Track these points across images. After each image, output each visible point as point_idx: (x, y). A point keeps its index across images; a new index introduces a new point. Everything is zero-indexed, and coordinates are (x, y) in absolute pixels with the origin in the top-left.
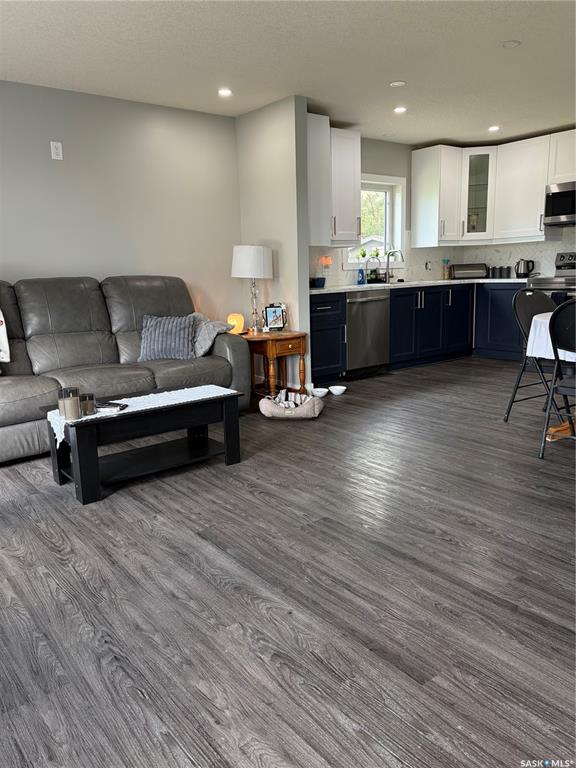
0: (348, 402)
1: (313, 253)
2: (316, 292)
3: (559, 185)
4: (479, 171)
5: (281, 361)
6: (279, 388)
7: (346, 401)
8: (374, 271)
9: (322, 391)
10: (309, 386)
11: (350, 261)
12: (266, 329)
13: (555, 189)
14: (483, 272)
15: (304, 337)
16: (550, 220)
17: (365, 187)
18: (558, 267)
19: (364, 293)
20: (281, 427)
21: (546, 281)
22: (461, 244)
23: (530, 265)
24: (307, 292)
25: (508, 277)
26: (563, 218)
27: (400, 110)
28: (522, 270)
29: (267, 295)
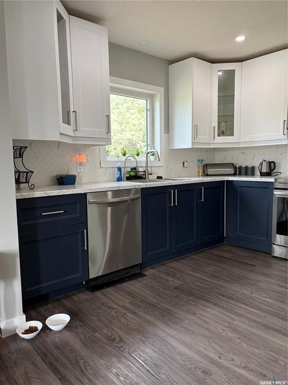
11: (108, 159)
14: (231, 171)
22: (213, 146)
25: (253, 174)
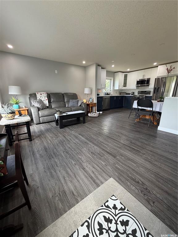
0: (103, 114)
1: (98, 90)
2: (98, 96)
3: (139, 80)
4: (126, 77)
5: (92, 107)
6: (91, 112)
7: (102, 114)
8: (108, 93)
9: (98, 113)
10: (96, 112)
11: (104, 91)
12: (90, 102)
13: (138, 80)
14: (126, 94)
15: (96, 103)
16: (137, 85)
17: (106, 79)
18: (138, 93)
19: (106, 97)
20: (92, 118)
21: (136, 95)
22: (122, 89)
23: (133, 93)
24: (97, 96)
25: (130, 95)
26: (139, 85)
27: (113, 66)
28: (132, 94)
29: (90, 96)
